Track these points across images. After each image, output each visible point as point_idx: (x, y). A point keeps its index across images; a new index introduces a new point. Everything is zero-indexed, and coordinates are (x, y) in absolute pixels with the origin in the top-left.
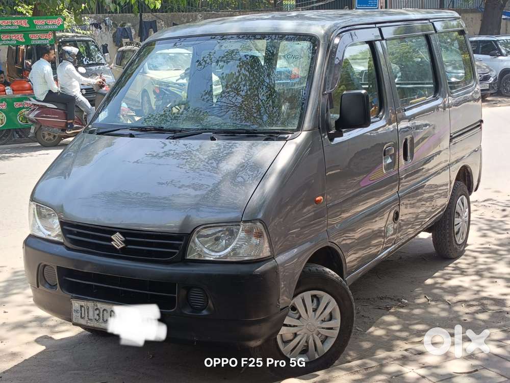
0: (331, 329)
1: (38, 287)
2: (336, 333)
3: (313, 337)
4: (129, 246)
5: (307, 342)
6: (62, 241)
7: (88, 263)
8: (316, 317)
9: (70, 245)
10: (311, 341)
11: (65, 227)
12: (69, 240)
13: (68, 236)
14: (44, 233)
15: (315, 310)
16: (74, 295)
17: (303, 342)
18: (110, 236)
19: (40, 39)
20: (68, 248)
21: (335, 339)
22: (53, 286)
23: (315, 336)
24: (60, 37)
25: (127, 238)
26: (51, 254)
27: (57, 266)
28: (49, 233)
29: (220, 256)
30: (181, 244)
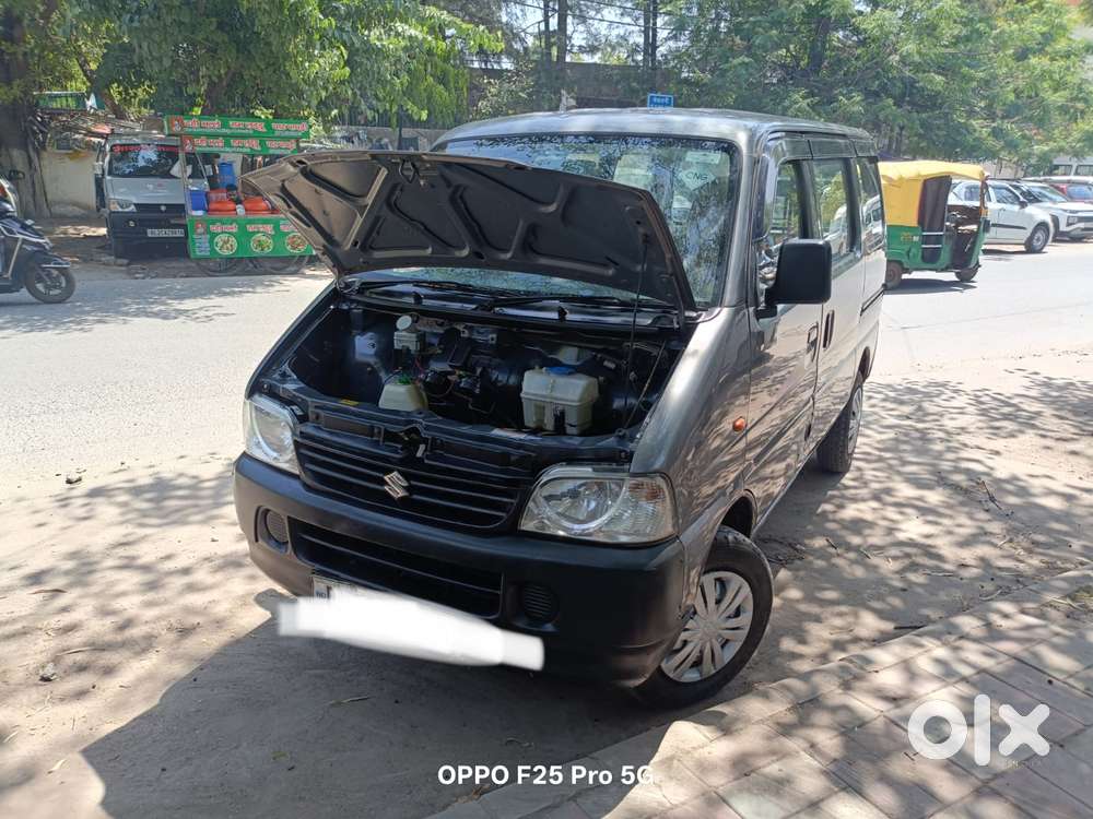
0: (737, 628)
1: (257, 540)
2: (744, 633)
3: (711, 643)
4: (415, 497)
5: (701, 652)
6: (297, 472)
7: (342, 518)
8: (721, 611)
9: (309, 482)
10: (707, 652)
11: (303, 451)
12: (309, 473)
13: (307, 465)
14: (266, 454)
15: (718, 602)
16: (317, 566)
17: (695, 654)
18: (381, 475)
19: (279, 148)
20: (308, 488)
21: (741, 643)
22: (281, 544)
23: (714, 640)
24: (305, 148)
25: (413, 483)
26: (278, 493)
27: (289, 517)
28: (275, 455)
29: (584, 530)
30: (512, 504)
